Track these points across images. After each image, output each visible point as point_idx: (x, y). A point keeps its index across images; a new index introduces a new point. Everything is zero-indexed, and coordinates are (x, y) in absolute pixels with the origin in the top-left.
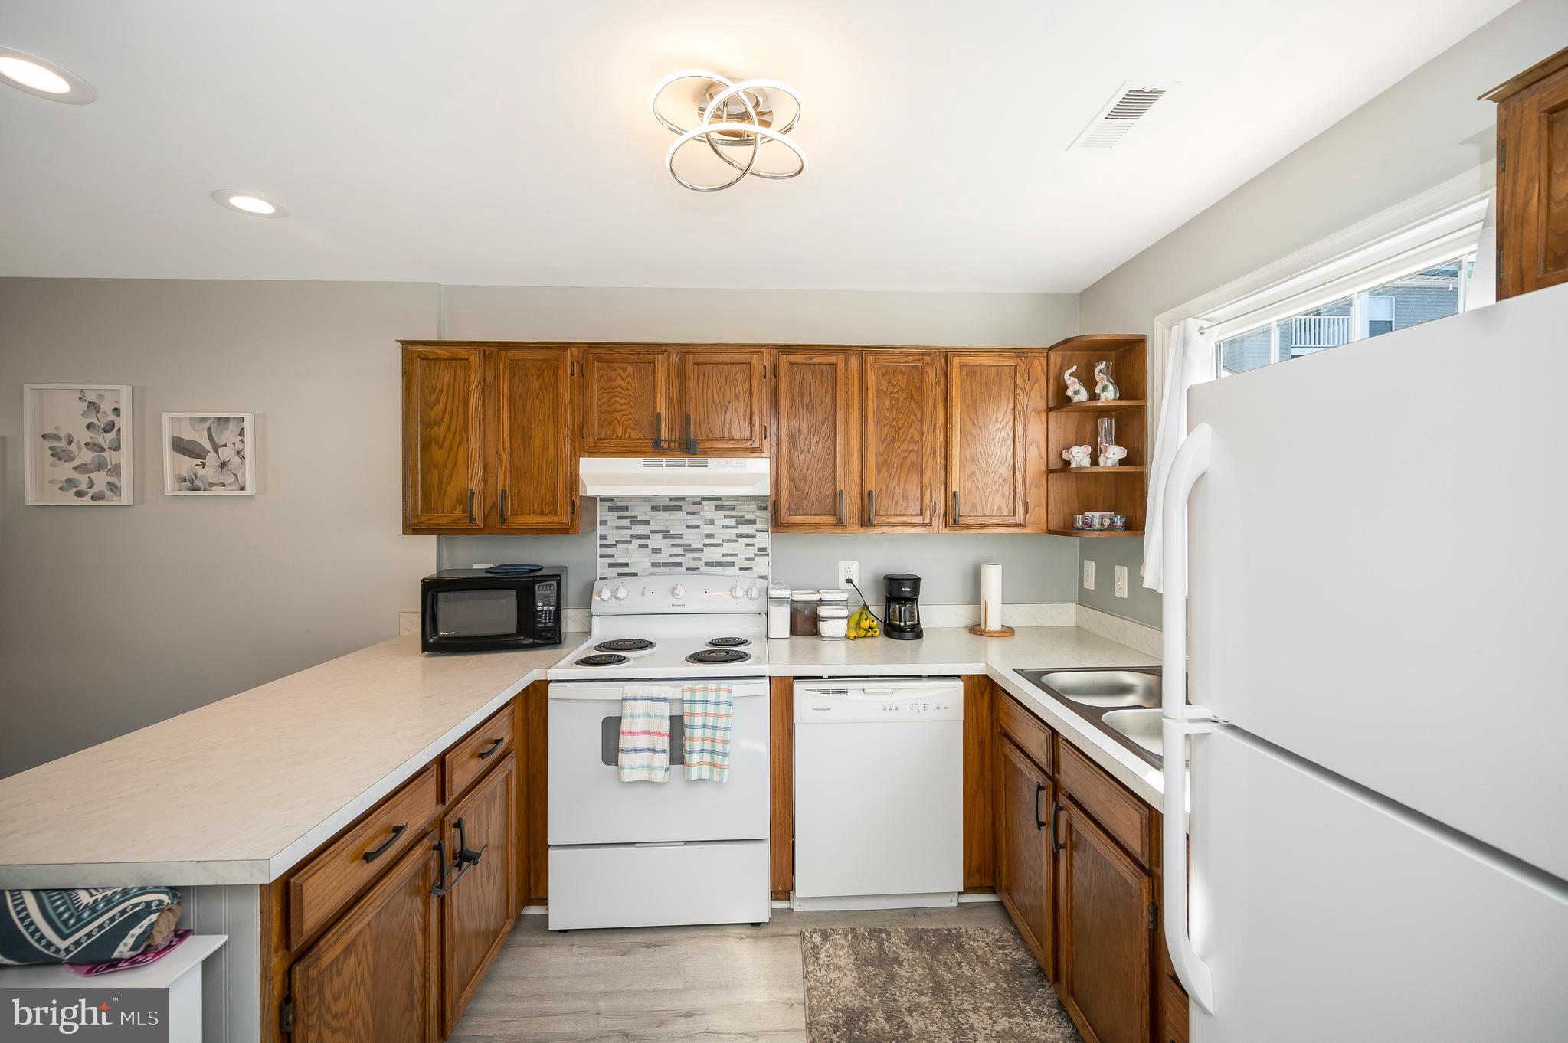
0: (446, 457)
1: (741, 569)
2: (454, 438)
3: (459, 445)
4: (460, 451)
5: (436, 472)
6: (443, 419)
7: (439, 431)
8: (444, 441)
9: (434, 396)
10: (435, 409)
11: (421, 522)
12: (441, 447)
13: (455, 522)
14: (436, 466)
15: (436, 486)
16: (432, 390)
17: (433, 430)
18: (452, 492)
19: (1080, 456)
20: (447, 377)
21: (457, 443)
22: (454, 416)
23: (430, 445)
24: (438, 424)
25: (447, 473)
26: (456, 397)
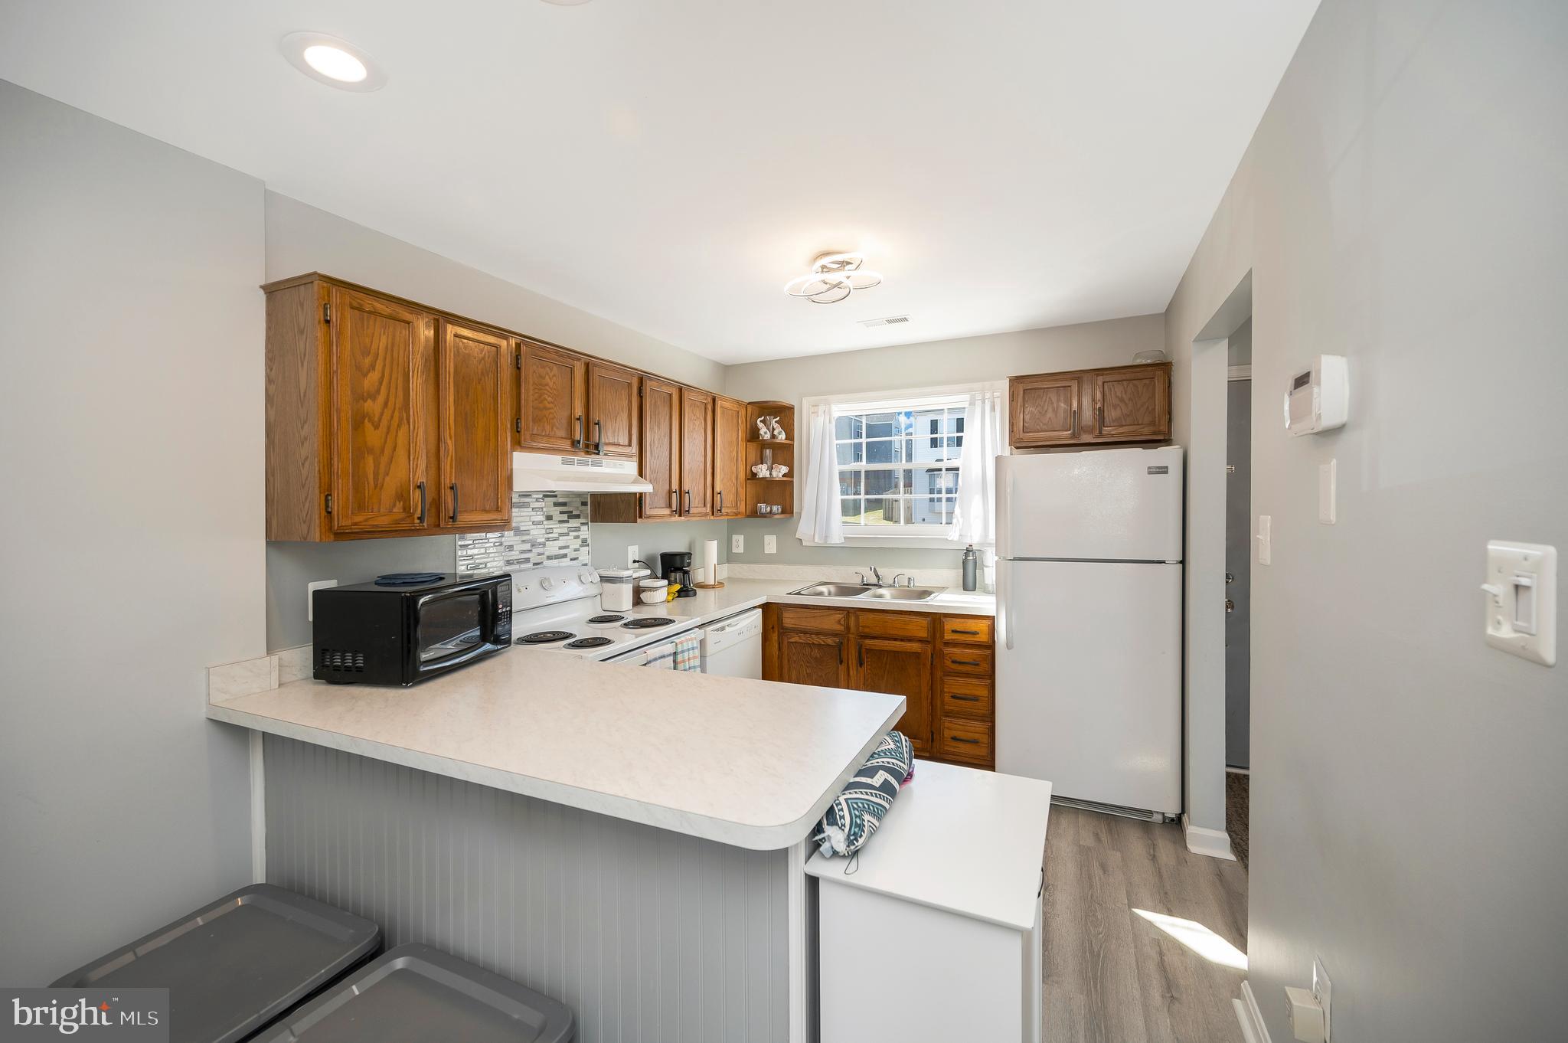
0: (383, 440)
1: (571, 560)
2: (392, 417)
3: (399, 426)
4: (400, 434)
5: (370, 460)
6: (378, 391)
7: (373, 407)
8: (380, 420)
9: (368, 361)
10: (369, 376)
11: (356, 524)
12: (377, 427)
13: (397, 522)
14: (371, 451)
15: (371, 476)
16: (366, 352)
17: (366, 404)
18: (391, 485)
19: (763, 471)
20: (384, 339)
21: (396, 424)
22: (393, 390)
23: (363, 423)
24: (373, 396)
25: (384, 459)
26: (395, 367)
